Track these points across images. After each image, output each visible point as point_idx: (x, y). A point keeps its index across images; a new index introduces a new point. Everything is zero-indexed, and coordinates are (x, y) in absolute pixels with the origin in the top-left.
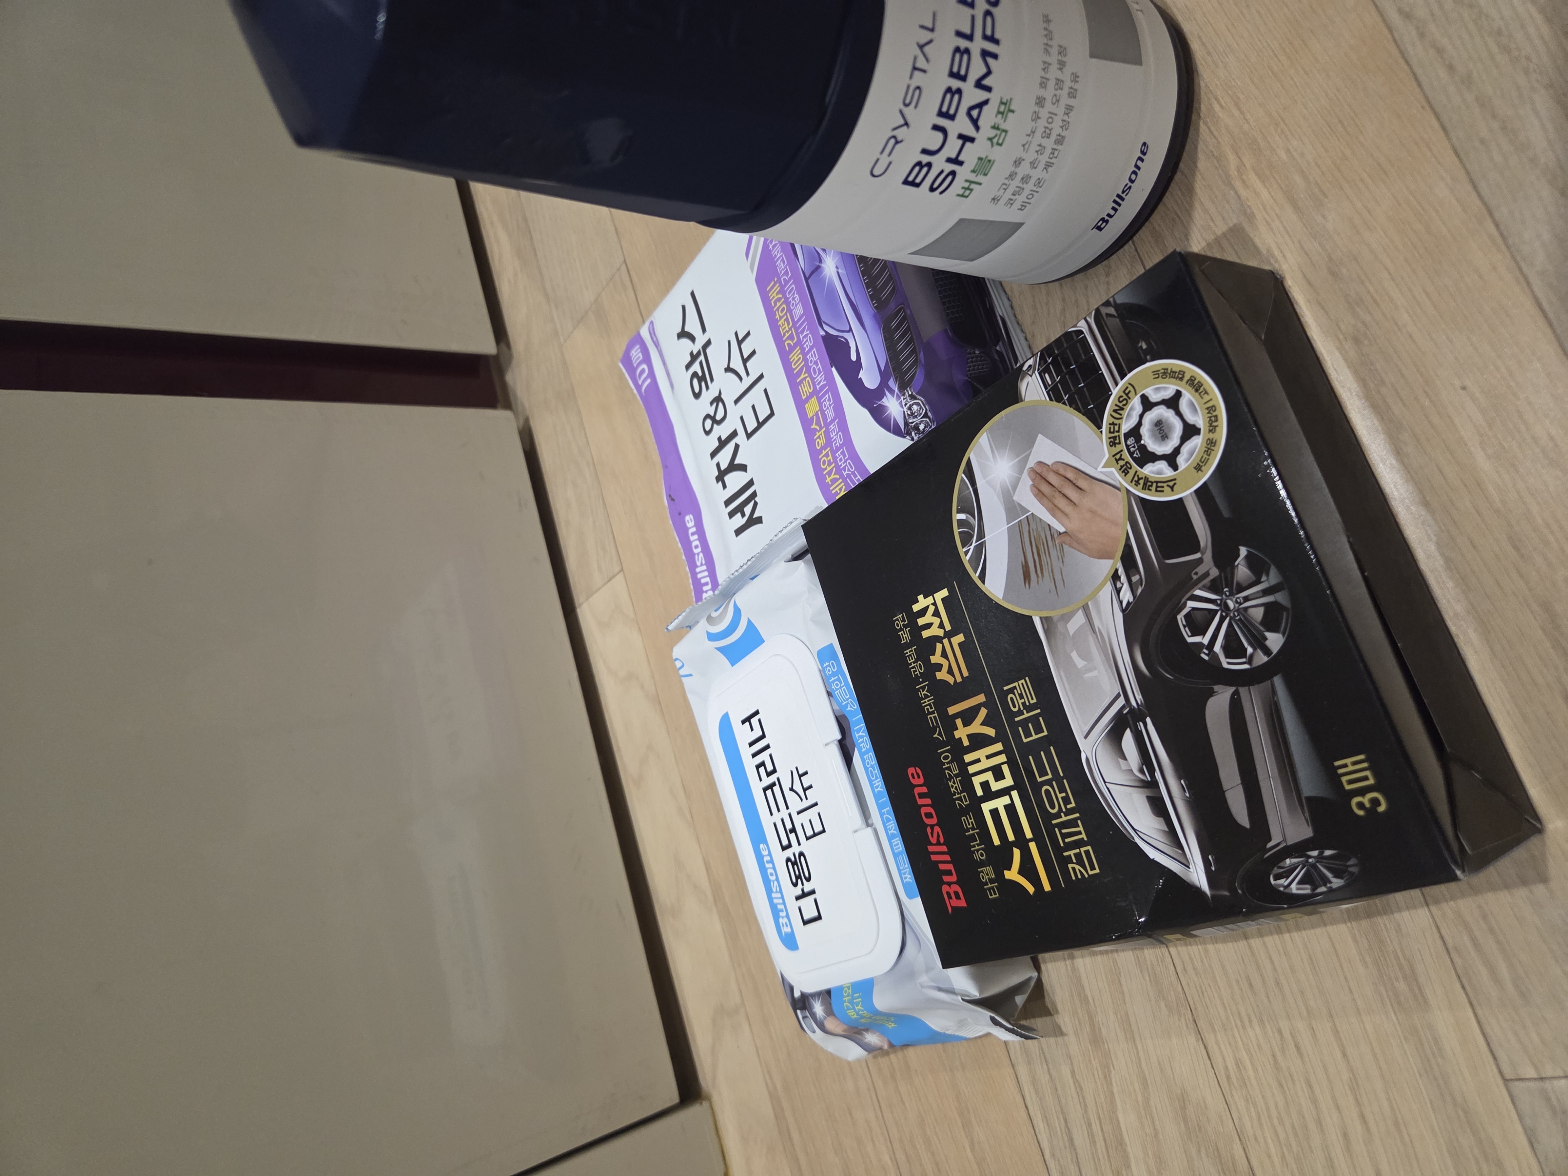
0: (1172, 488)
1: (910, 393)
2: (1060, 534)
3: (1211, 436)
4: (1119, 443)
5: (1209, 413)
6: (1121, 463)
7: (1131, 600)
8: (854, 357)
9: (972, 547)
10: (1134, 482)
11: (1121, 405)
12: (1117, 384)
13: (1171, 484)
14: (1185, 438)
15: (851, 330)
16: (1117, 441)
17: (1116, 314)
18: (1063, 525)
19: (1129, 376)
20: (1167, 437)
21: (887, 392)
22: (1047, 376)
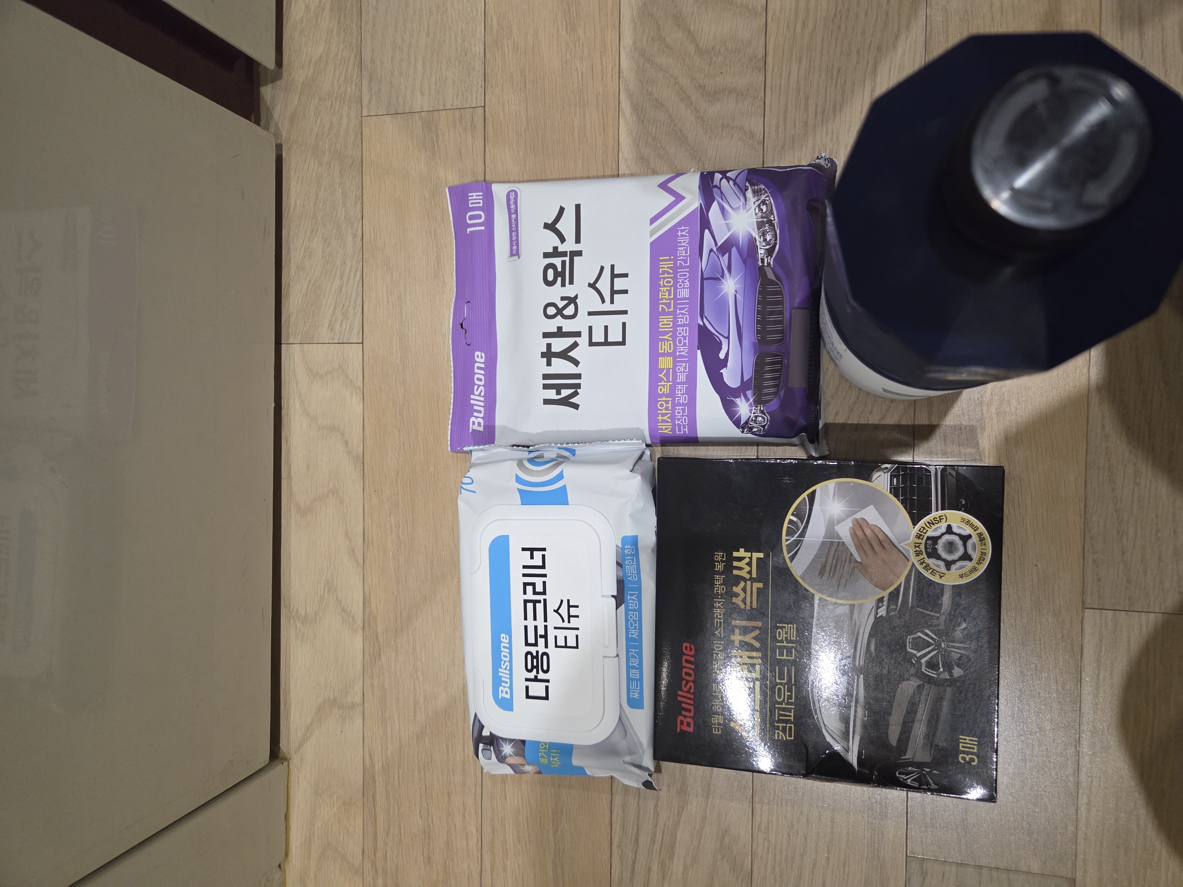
0: (941, 577)
1: (762, 409)
2: (856, 561)
3: (977, 566)
4: (922, 539)
5: (981, 555)
6: (918, 549)
7: (884, 615)
8: (722, 355)
9: (793, 539)
10: (919, 562)
11: (934, 522)
12: (937, 510)
13: (942, 575)
14: (961, 558)
15: (728, 338)
16: (921, 537)
17: (955, 476)
18: (861, 557)
19: (947, 511)
20: (952, 552)
21: (742, 397)
22: (895, 480)
